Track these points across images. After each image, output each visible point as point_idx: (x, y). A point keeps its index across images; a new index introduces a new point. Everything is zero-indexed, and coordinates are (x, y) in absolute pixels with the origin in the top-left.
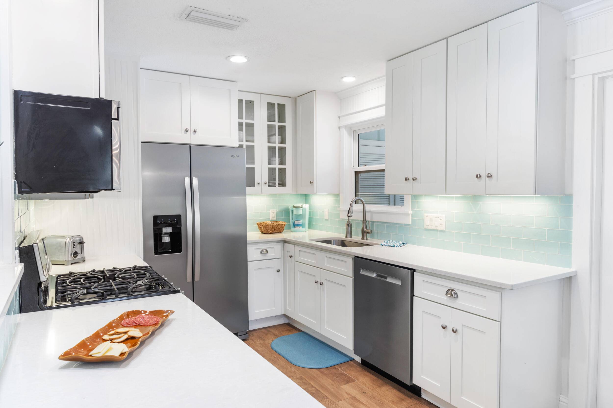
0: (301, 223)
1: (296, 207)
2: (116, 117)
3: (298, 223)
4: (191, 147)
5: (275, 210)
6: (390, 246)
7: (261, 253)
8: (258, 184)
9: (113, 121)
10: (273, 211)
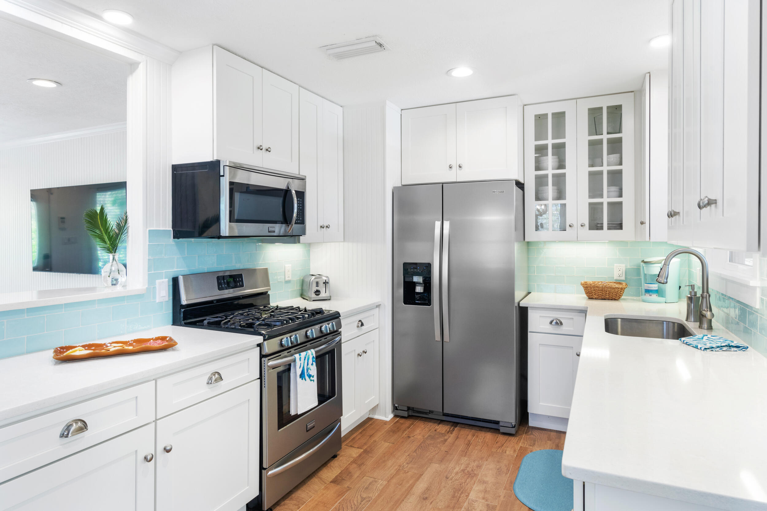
0: (657, 289)
1: (645, 262)
2: (223, 175)
3: (648, 287)
4: (444, 185)
5: (624, 265)
6: (692, 345)
7: (551, 323)
8: (570, 226)
9: (221, 178)
10: (620, 266)
